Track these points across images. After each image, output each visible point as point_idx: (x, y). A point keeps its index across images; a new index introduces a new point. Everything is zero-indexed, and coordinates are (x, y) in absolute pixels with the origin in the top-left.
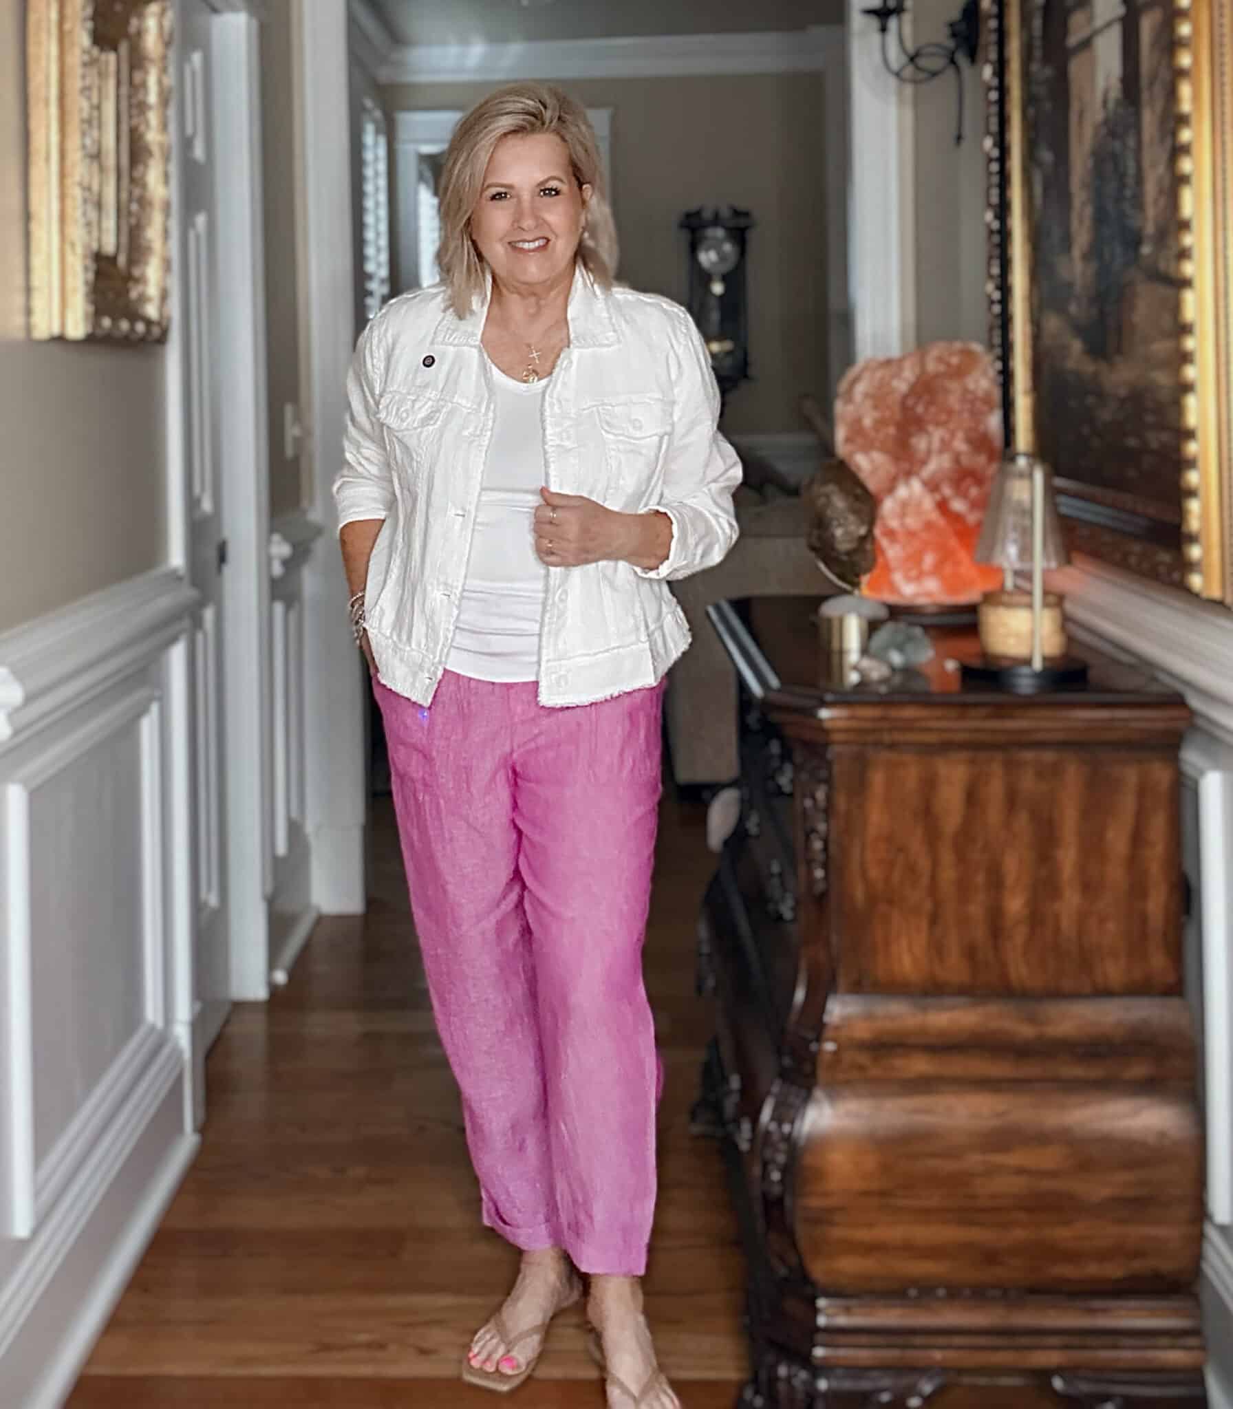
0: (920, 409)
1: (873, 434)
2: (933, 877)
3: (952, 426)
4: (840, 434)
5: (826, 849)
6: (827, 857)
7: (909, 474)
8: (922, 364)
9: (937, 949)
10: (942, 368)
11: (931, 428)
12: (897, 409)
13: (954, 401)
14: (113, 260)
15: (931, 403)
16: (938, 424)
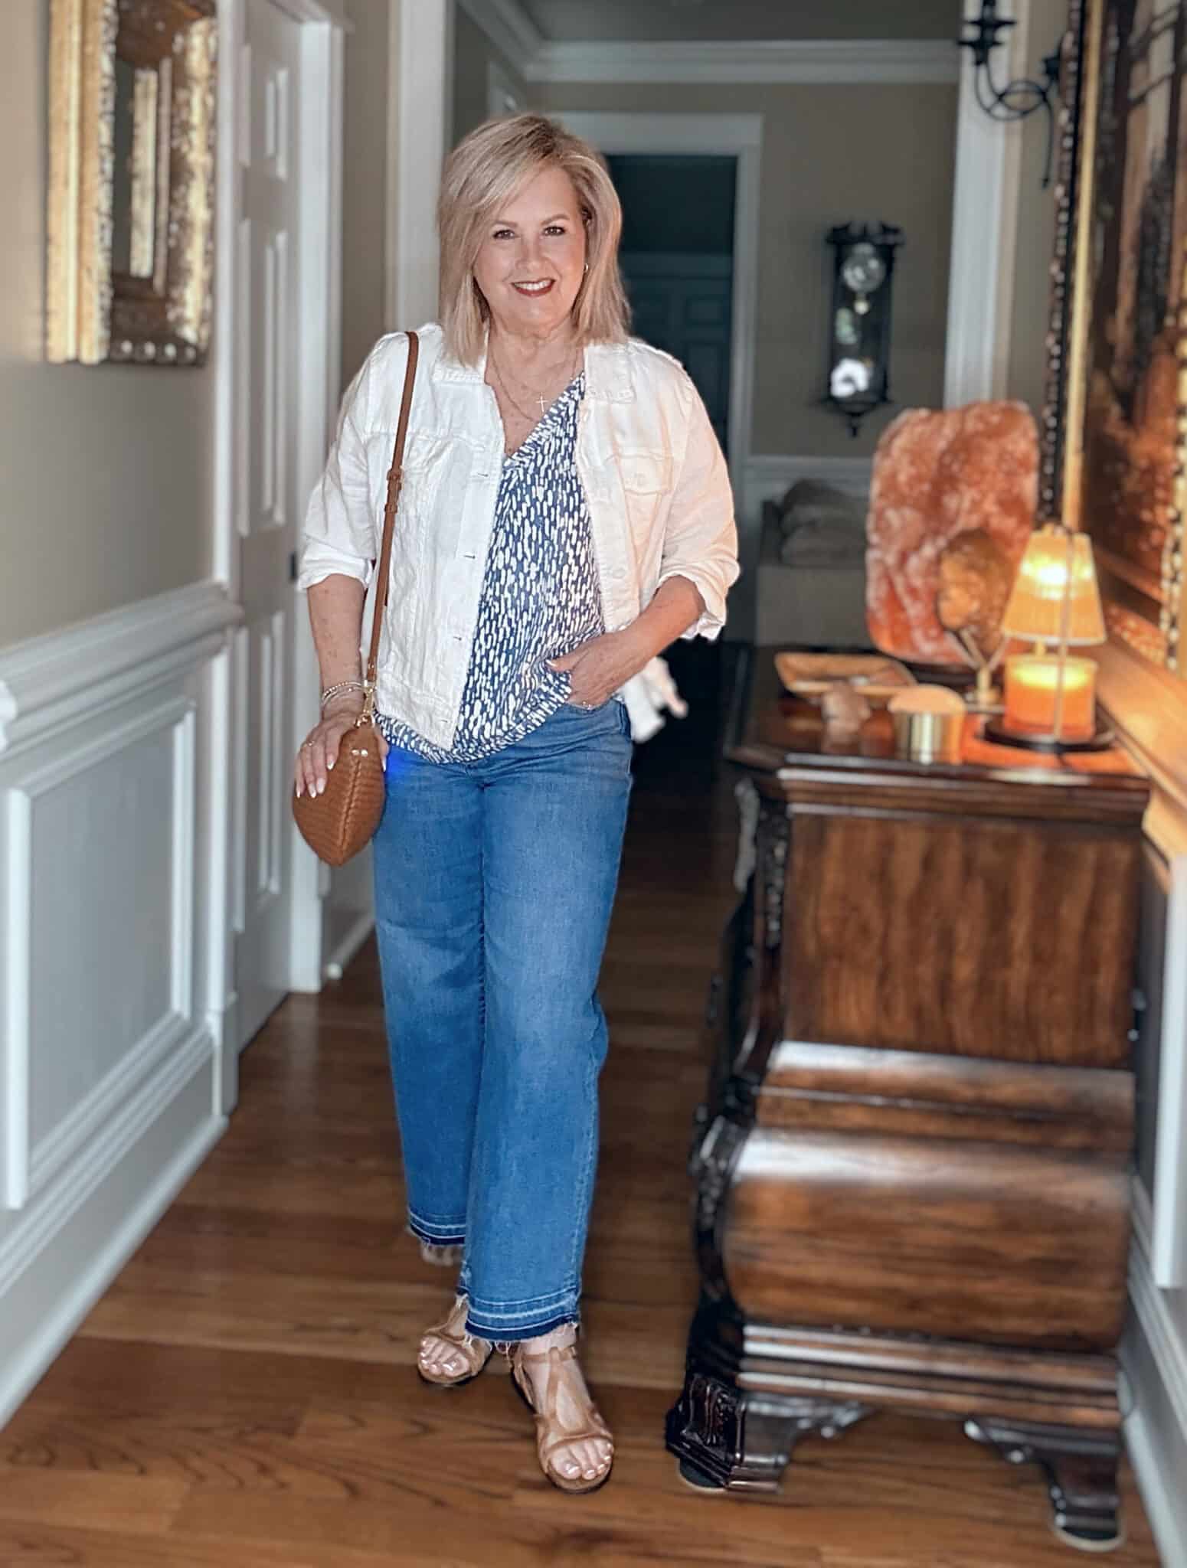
0: (955, 467)
1: (906, 490)
2: (885, 937)
3: (984, 487)
4: (876, 487)
5: (781, 903)
6: (782, 910)
7: (936, 533)
8: (963, 421)
9: (885, 1006)
10: (981, 427)
11: (963, 487)
12: (934, 465)
13: (989, 460)
14: (149, 281)
15: (966, 462)
16: (970, 485)
